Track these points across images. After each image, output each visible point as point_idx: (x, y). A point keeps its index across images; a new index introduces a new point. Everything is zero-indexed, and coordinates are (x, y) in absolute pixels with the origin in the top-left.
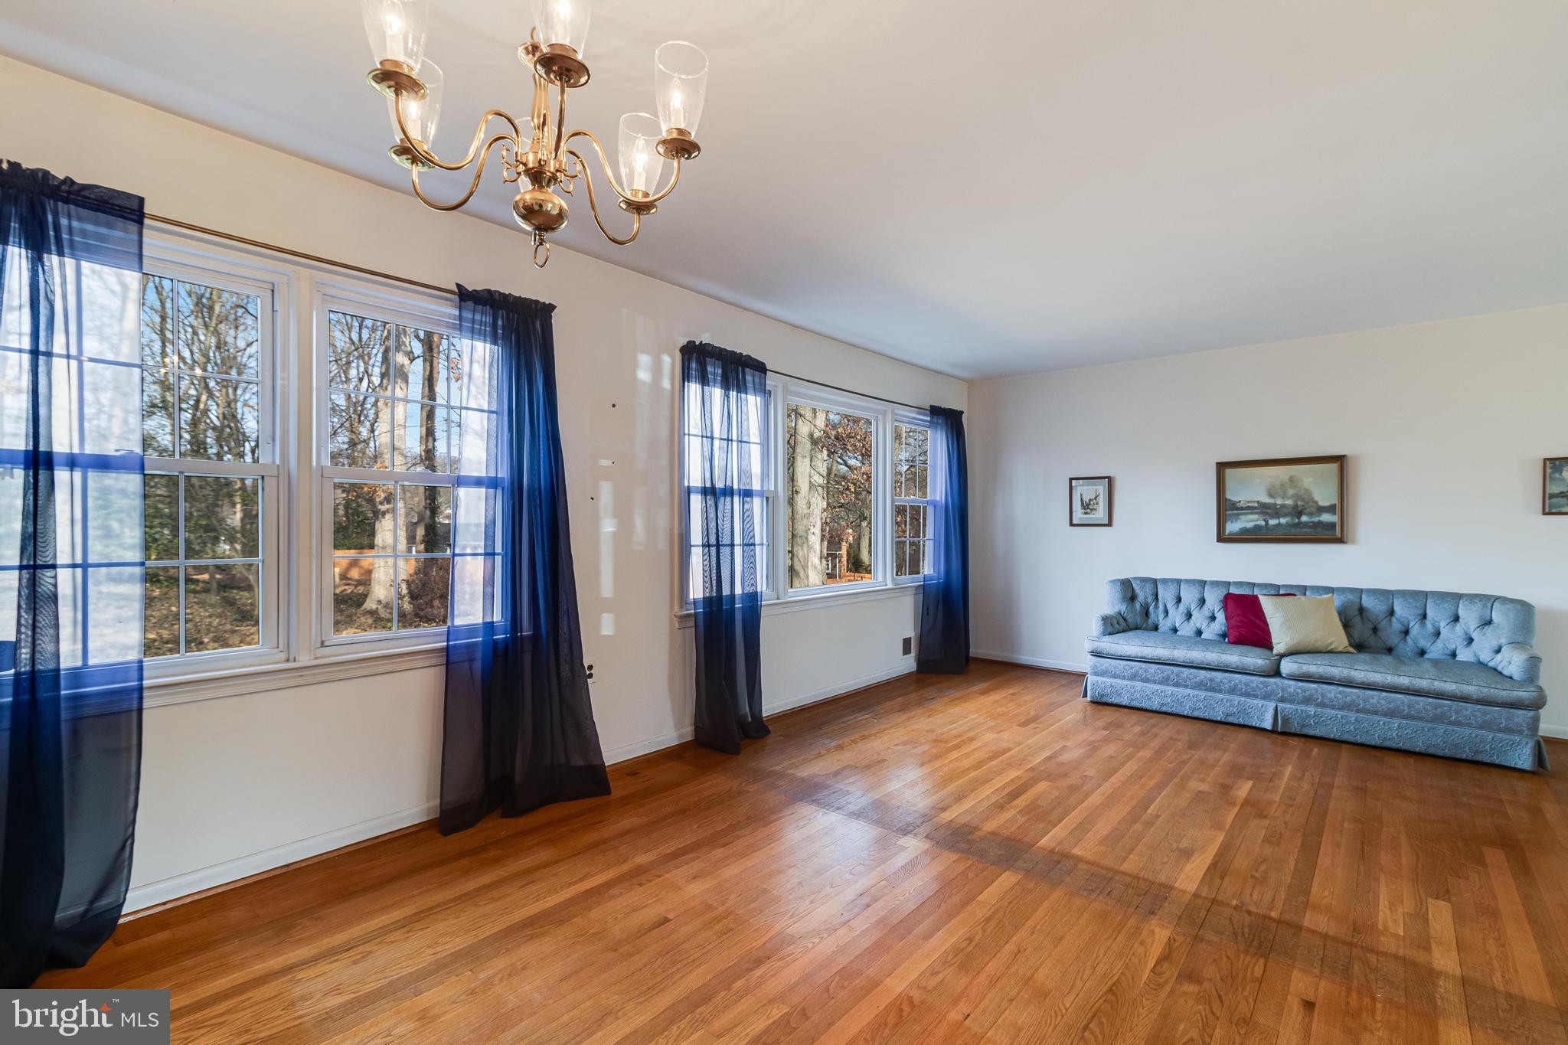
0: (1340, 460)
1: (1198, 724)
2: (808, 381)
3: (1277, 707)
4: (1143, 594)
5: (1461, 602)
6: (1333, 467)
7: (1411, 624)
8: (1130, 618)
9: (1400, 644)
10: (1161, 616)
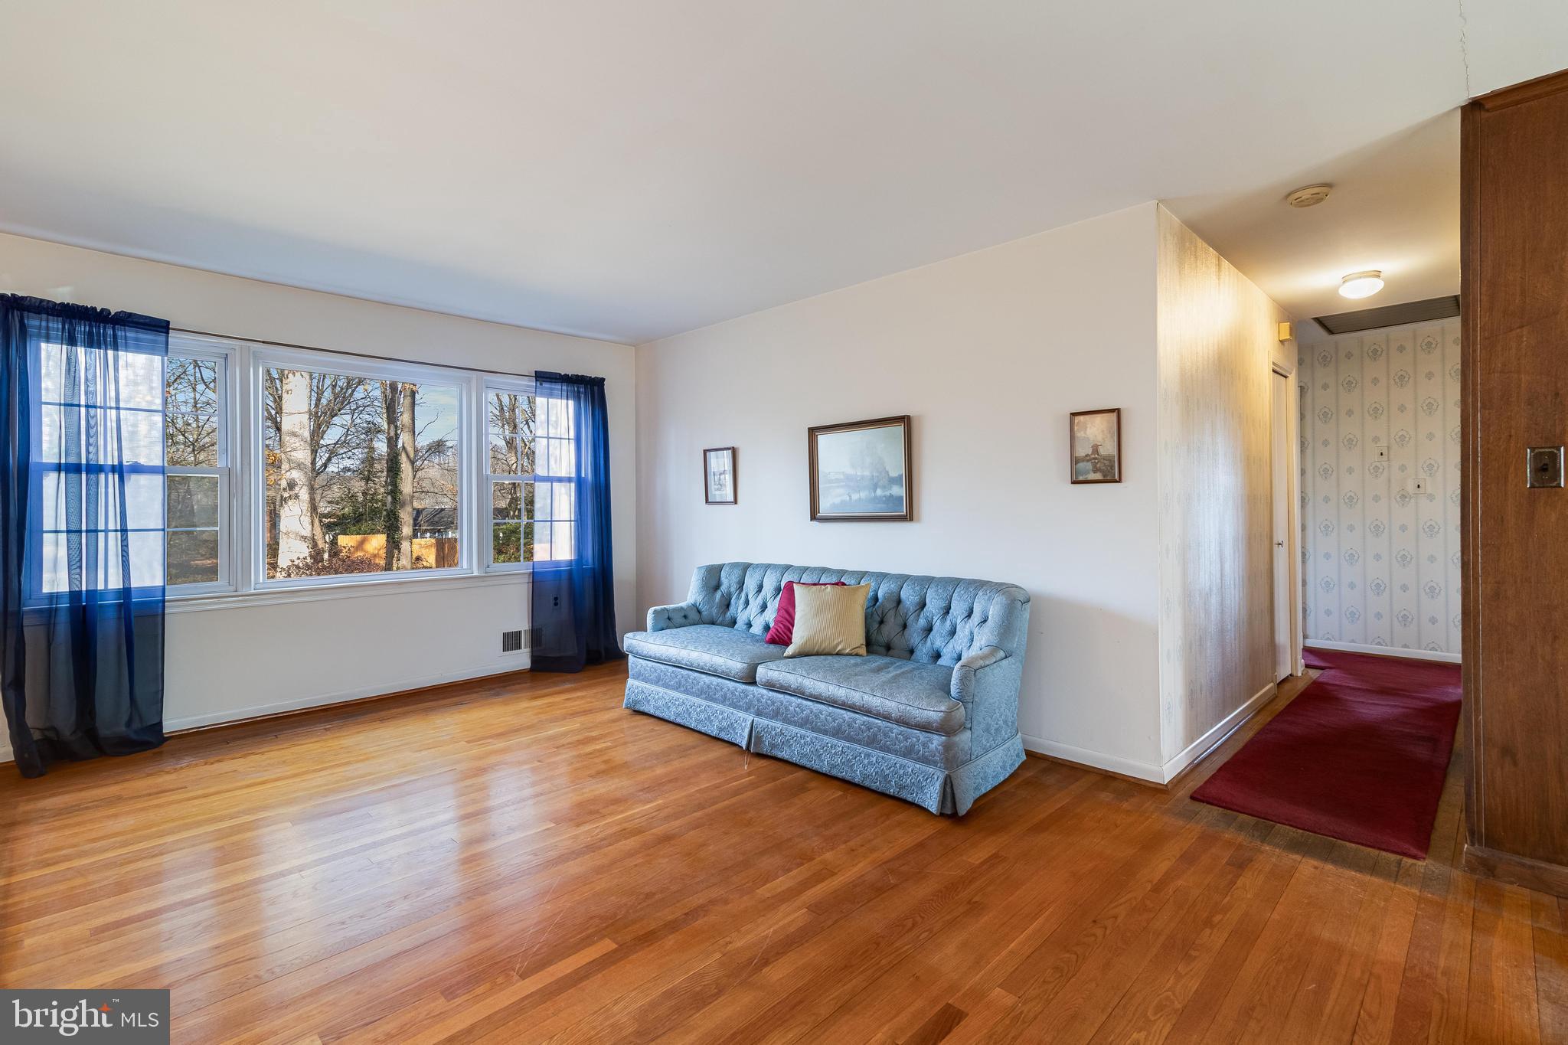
0: (905, 420)
1: (697, 735)
2: (264, 342)
3: (753, 720)
4: (728, 581)
5: (980, 593)
6: (899, 430)
7: (935, 619)
8: (704, 609)
9: (920, 644)
10: (741, 608)
